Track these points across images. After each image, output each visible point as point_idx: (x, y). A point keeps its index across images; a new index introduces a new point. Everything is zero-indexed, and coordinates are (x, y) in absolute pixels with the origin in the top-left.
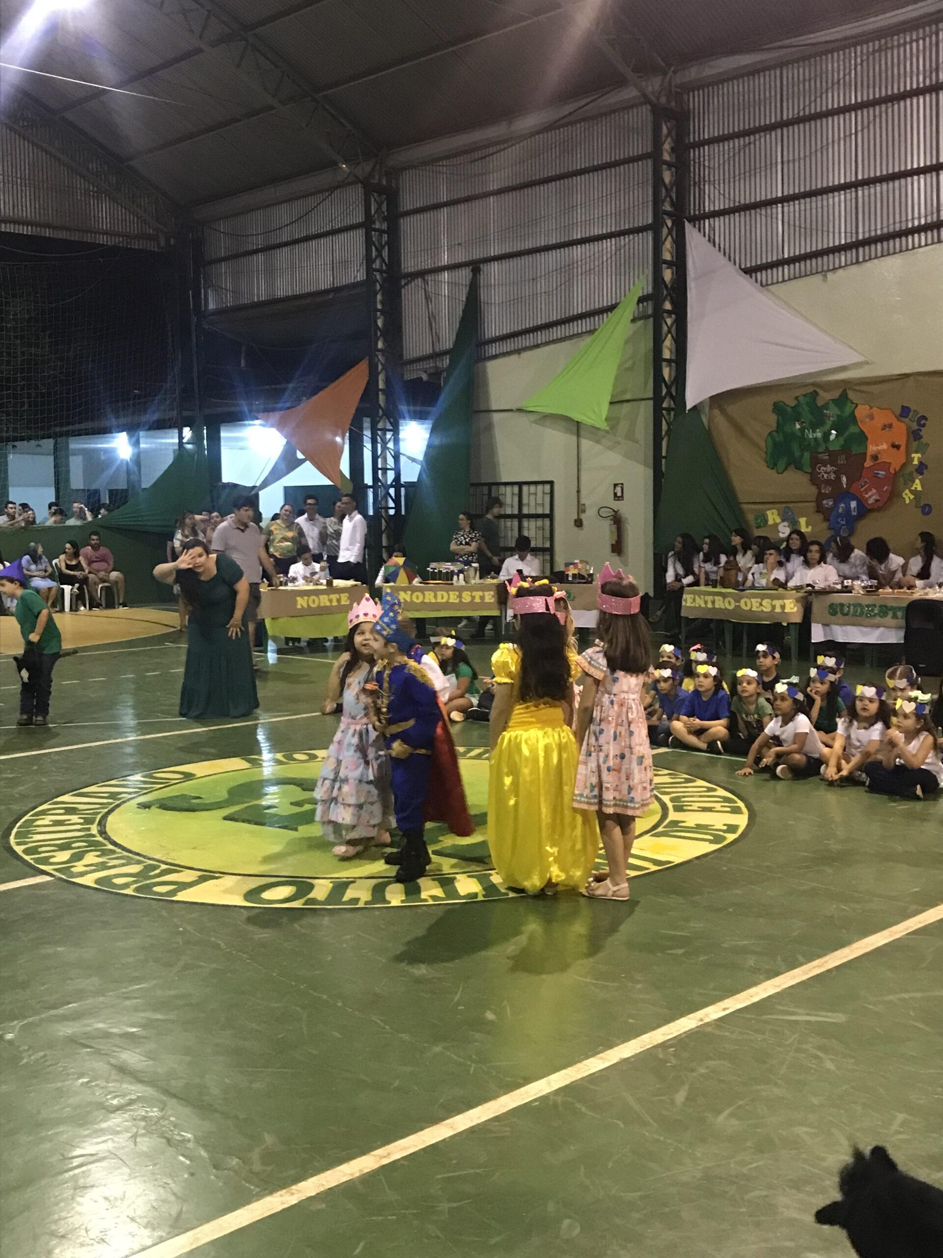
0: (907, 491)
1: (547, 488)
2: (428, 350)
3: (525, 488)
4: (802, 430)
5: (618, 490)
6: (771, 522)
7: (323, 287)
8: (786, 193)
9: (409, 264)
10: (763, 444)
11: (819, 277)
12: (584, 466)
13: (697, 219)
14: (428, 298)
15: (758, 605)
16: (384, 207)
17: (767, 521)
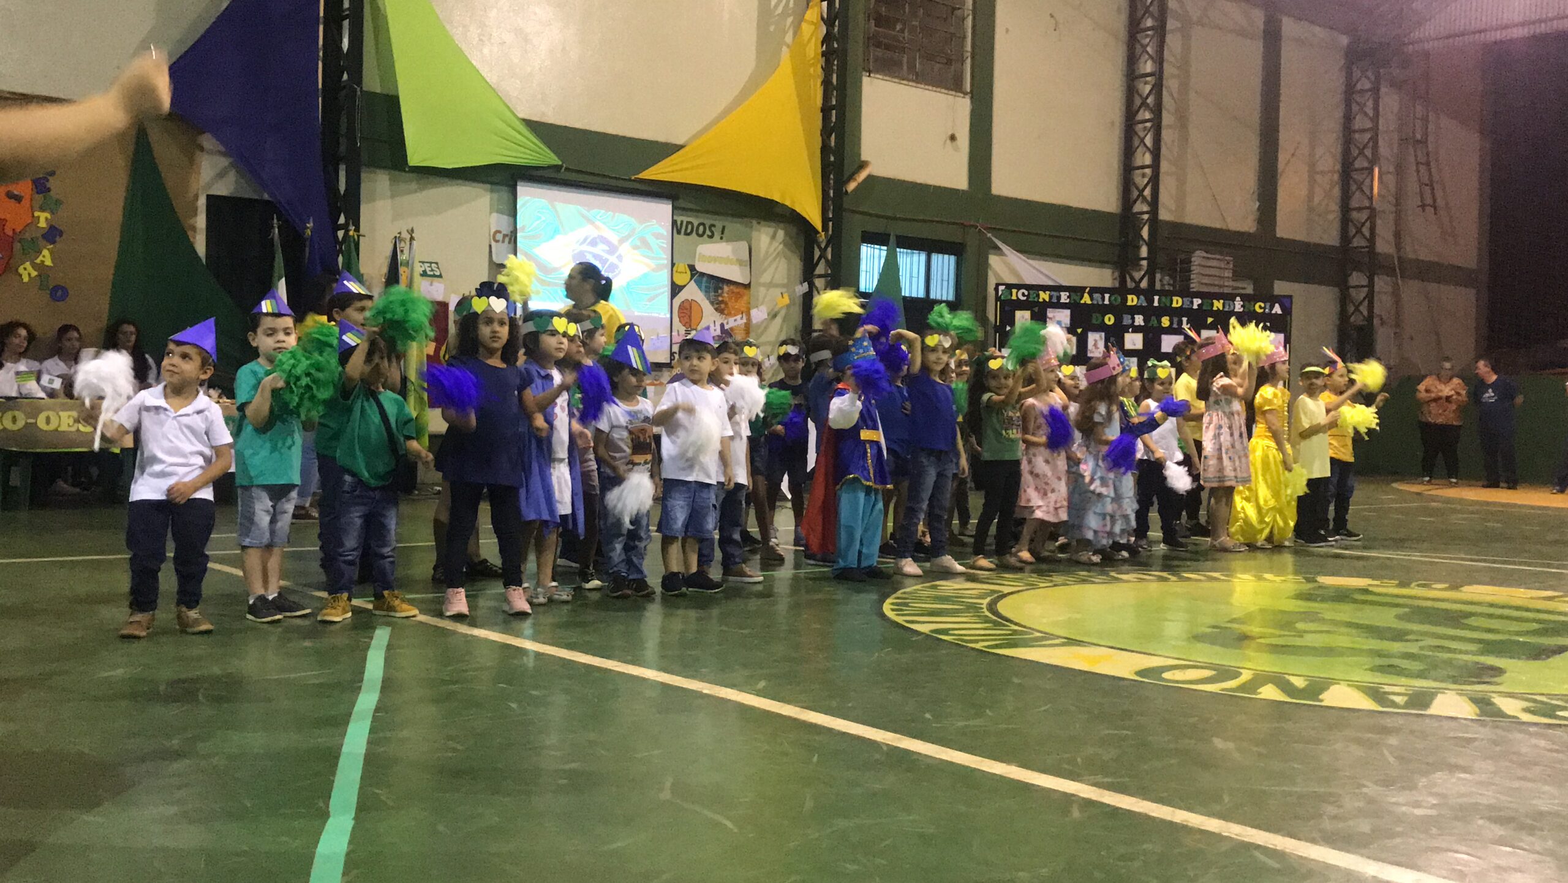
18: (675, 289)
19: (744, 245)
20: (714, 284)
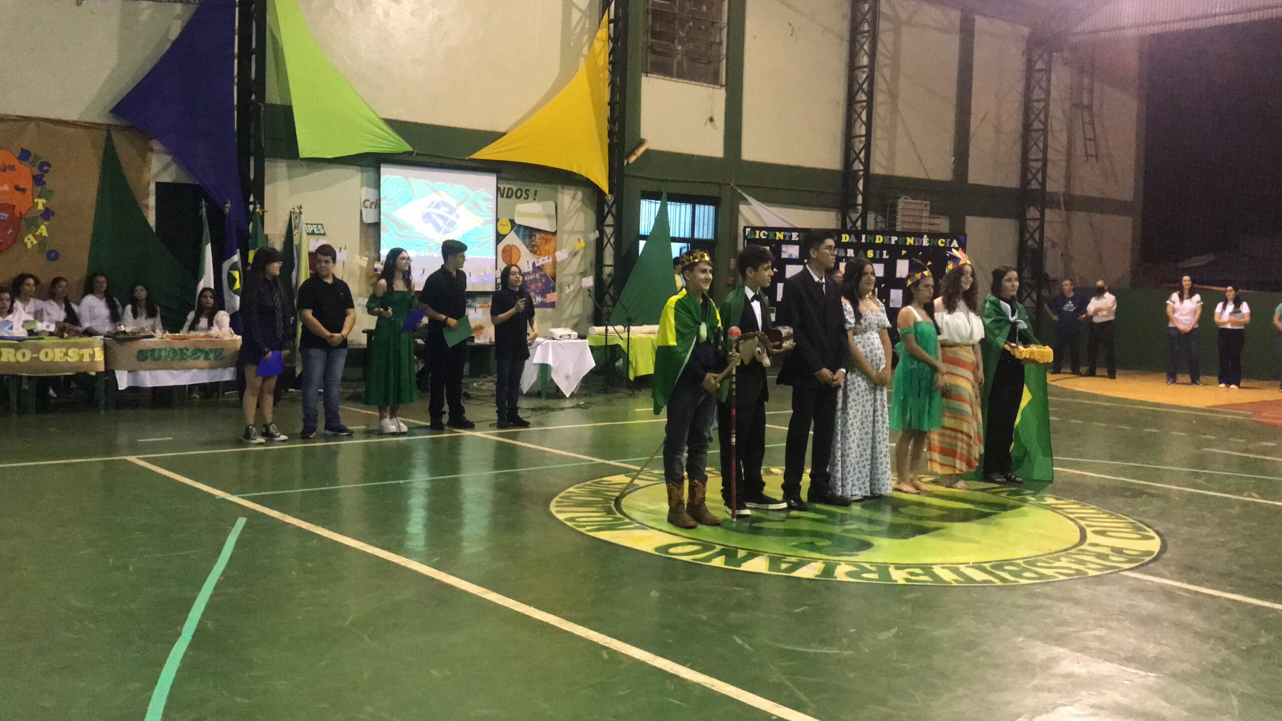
0: (30, 236)
15: (62, 355)
18: (499, 238)
19: (552, 204)
20: (528, 233)
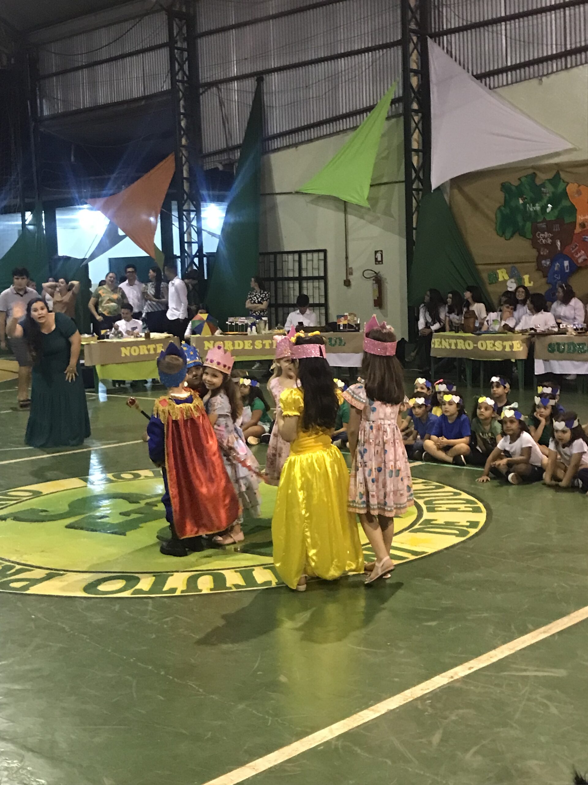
1: (322, 255)
2: (223, 146)
3: (304, 256)
4: (524, 204)
5: (379, 255)
6: (501, 279)
7: (135, 95)
8: (508, 14)
9: (205, 76)
10: (493, 216)
11: (535, 82)
12: (349, 238)
13: (437, 36)
14: (221, 103)
15: (492, 345)
16: (184, 31)
17: (498, 278)
